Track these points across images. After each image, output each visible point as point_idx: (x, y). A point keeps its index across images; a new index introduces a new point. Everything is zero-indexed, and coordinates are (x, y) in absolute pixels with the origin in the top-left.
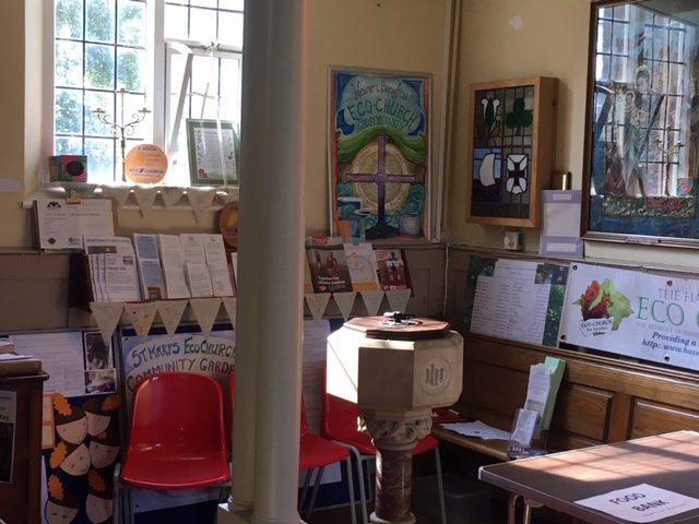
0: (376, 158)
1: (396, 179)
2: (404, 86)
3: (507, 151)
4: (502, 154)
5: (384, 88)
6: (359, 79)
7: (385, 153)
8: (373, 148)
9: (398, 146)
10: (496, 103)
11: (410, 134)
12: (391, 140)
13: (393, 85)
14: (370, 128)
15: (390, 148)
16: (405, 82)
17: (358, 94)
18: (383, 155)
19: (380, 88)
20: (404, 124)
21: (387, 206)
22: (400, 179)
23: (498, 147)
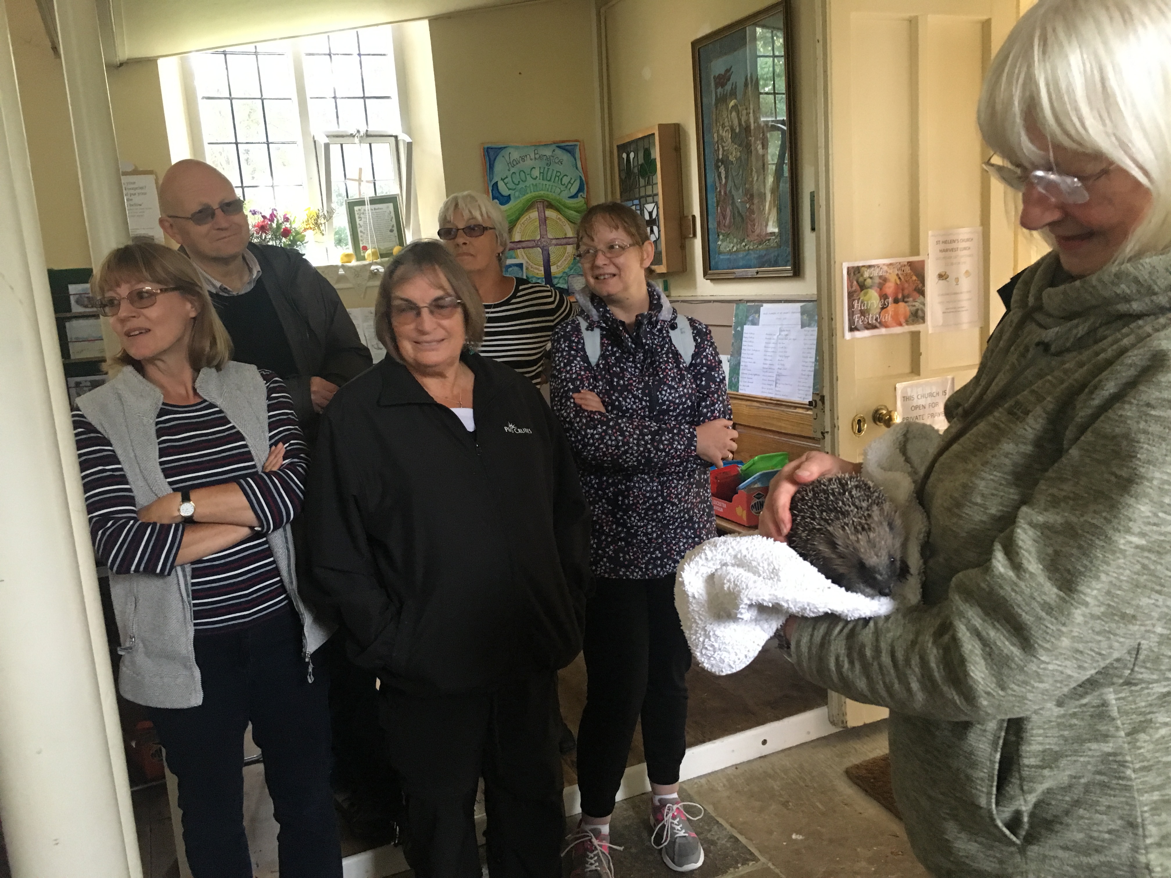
0: (537, 223)
1: (559, 242)
2: (558, 152)
3: (643, 200)
4: (640, 204)
5: (537, 156)
6: (511, 150)
7: (546, 219)
8: (534, 214)
9: (557, 210)
10: (632, 155)
11: (570, 197)
12: (550, 206)
13: (548, 152)
14: (528, 196)
15: (550, 213)
16: (559, 147)
17: (512, 164)
18: (543, 221)
19: (533, 156)
20: (563, 188)
21: (553, 269)
22: (565, 241)
23: (636, 199)
